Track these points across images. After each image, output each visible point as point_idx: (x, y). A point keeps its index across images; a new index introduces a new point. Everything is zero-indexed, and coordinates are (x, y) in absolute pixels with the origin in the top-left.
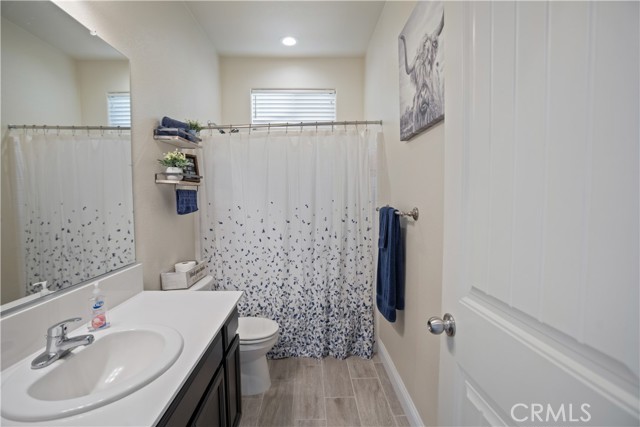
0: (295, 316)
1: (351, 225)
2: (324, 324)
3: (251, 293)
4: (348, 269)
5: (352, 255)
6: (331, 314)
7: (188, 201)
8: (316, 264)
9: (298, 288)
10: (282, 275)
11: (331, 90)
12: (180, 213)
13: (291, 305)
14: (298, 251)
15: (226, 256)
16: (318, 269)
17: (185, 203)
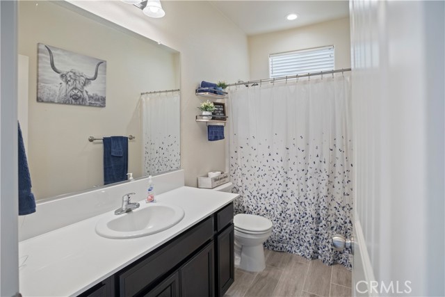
0: (291, 220)
1: (338, 154)
2: (314, 232)
3: (260, 198)
4: (336, 189)
5: (340, 178)
6: (321, 225)
7: (216, 133)
8: (309, 183)
9: (294, 199)
10: (282, 188)
11: (330, 46)
12: (209, 140)
13: (288, 212)
14: (295, 171)
15: (245, 171)
16: (310, 187)
17: (215, 133)
